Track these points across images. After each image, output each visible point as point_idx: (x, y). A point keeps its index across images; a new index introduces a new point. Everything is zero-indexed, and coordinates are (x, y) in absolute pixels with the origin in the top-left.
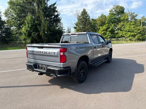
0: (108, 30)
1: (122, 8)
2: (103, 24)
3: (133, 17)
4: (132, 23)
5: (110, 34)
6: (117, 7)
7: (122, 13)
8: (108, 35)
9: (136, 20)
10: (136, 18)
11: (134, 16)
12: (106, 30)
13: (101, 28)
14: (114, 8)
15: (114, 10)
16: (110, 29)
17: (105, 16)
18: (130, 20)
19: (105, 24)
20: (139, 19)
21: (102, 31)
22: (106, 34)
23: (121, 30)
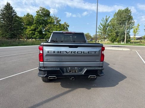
0: (37, 30)
1: (48, 11)
2: (30, 23)
3: (58, 22)
4: (58, 27)
5: (38, 35)
6: (44, 9)
7: (48, 16)
8: (37, 36)
9: (60, 24)
10: (60, 22)
11: (58, 20)
12: (35, 30)
13: (28, 27)
14: (40, 10)
15: (40, 12)
16: (38, 30)
17: (32, 16)
18: (55, 23)
19: (33, 24)
20: (63, 24)
21: (30, 31)
22: (35, 34)
23: (49, 32)
